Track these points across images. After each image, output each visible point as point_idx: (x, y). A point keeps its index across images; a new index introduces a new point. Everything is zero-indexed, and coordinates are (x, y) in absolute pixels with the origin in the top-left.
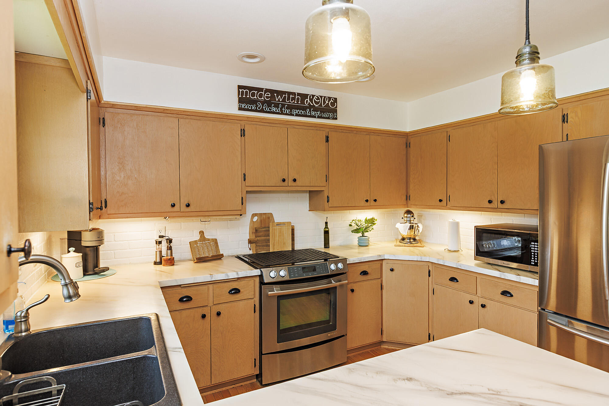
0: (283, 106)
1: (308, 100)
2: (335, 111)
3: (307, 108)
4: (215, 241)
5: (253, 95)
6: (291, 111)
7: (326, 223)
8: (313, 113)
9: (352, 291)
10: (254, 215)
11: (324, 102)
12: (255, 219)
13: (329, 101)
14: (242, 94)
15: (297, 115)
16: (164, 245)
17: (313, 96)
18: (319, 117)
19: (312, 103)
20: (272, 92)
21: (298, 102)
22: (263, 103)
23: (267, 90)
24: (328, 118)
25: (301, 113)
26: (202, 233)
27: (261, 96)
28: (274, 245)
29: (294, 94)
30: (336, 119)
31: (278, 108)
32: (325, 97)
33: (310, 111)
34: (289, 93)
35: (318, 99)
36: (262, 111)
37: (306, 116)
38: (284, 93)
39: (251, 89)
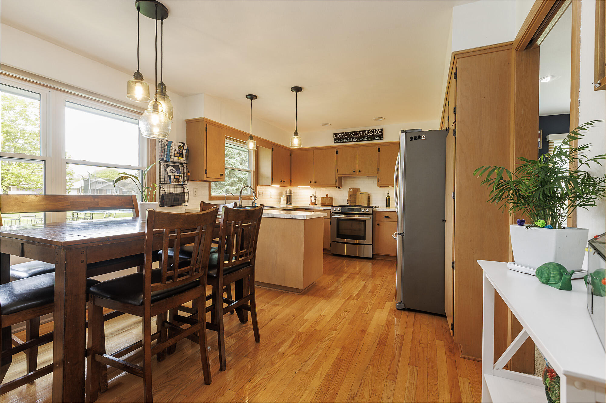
0: (353, 138)
1: (366, 133)
2: (382, 135)
3: (366, 136)
4: (332, 198)
5: (340, 136)
6: (357, 140)
7: (388, 194)
8: (369, 139)
9: (378, 225)
10: (350, 188)
11: (375, 132)
12: (351, 190)
13: (378, 131)
14: (335, 137)
15: (360, 141)
16: (313, 198)
17: (369, 130)
18: (372, 140)
19: (369, 134)
20: (348, 133)
21: (361, 135)
22: (344, 138)
23: (346, 133)
24: (378, 140)
25: (362, 139)
26: (327, 195)
27: (343, 136)
28: (358, 203)
29: (359, 132)
30: (383, 139)
31: (351, 139)
32: (376, 130)
33: (367, 138)
34: (356, 132)
35: (372, 131)
36: (344, 142)
37: (365, 141)
38: (354, 132)
39: (338, 134)
